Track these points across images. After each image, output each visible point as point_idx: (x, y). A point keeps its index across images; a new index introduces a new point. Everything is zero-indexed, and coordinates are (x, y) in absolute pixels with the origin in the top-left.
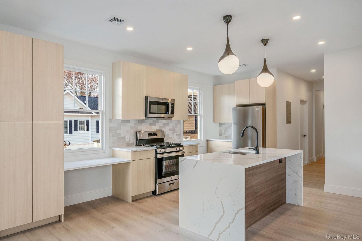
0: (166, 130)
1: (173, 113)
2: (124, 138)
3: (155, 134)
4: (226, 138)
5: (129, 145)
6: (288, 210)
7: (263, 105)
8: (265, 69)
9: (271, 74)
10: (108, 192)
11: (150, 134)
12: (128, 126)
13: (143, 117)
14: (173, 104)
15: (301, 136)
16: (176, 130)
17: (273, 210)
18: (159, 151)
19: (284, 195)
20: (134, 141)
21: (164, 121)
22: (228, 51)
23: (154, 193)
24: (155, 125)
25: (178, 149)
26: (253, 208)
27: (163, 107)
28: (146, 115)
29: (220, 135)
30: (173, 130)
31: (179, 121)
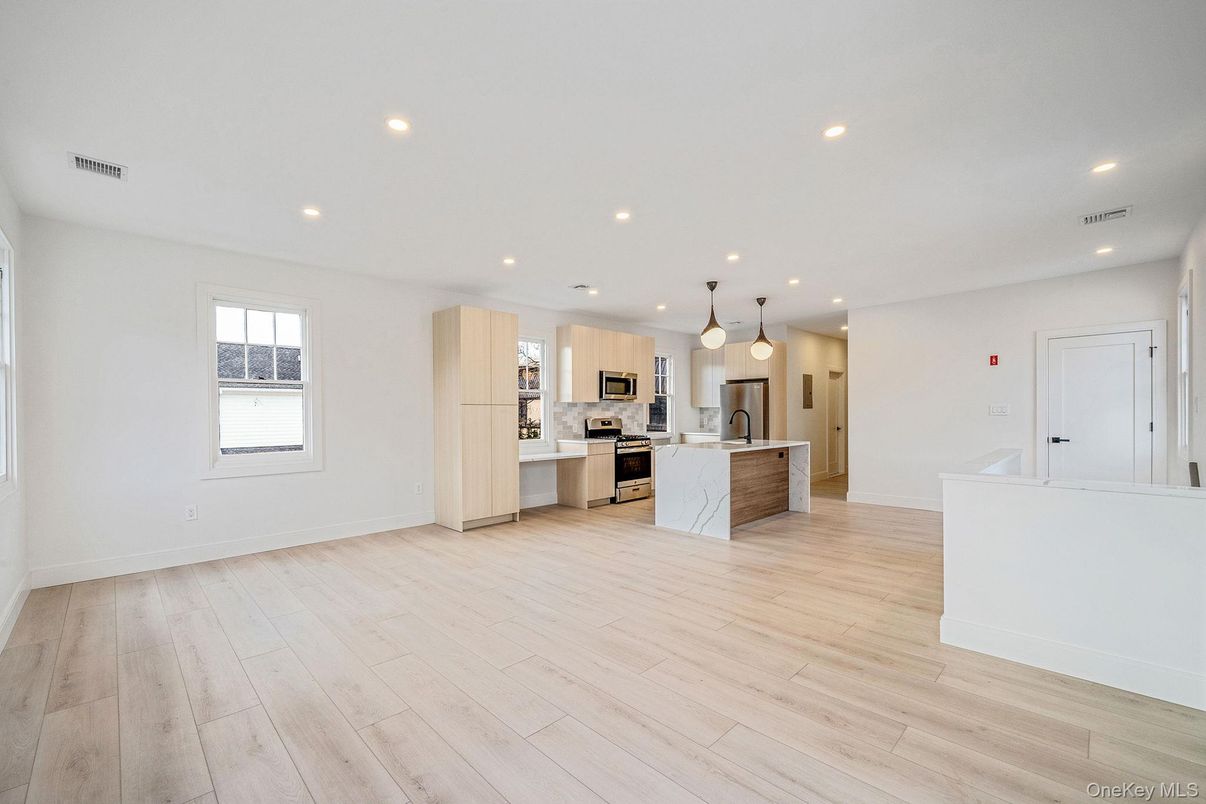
0: (624, 417)
1: (634, 393)
2: (571, 427)
3: (610, 423)
4: (711, 431)
5: (576, 437)
6: (788, 515)
7: (765, 381)
8: (762, 338)
9: (768, 343)
10: (552, 498)
11: (603, 423)
12: (575, 411)
13: (596, 399)
14: (635, 381)
15: (830, 429)
16: (637, 417)
17: (769, 515)
18: (619, 444)
19: (786, 500)
20: (583, 432)
21: (621, 405)
22: (713, 323)
23: (613, 500)
24: (609, 410)
25: (643, 442)
26: (742, 505)
27: (622, 385)
28: (601, 396)
29: (702, 426)
30: (632, 418)
31: (641, 405)
